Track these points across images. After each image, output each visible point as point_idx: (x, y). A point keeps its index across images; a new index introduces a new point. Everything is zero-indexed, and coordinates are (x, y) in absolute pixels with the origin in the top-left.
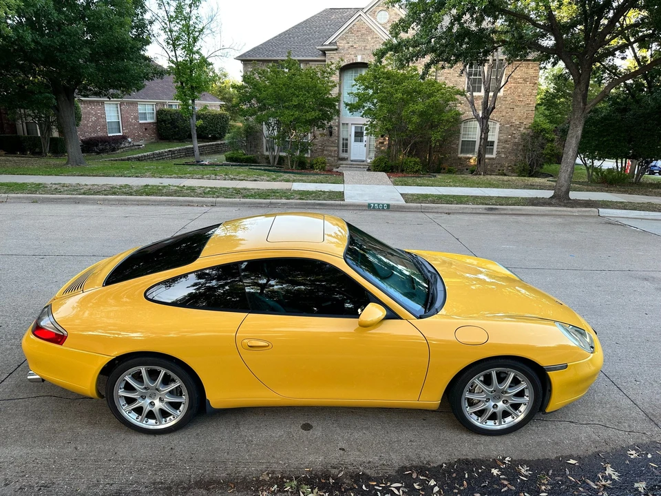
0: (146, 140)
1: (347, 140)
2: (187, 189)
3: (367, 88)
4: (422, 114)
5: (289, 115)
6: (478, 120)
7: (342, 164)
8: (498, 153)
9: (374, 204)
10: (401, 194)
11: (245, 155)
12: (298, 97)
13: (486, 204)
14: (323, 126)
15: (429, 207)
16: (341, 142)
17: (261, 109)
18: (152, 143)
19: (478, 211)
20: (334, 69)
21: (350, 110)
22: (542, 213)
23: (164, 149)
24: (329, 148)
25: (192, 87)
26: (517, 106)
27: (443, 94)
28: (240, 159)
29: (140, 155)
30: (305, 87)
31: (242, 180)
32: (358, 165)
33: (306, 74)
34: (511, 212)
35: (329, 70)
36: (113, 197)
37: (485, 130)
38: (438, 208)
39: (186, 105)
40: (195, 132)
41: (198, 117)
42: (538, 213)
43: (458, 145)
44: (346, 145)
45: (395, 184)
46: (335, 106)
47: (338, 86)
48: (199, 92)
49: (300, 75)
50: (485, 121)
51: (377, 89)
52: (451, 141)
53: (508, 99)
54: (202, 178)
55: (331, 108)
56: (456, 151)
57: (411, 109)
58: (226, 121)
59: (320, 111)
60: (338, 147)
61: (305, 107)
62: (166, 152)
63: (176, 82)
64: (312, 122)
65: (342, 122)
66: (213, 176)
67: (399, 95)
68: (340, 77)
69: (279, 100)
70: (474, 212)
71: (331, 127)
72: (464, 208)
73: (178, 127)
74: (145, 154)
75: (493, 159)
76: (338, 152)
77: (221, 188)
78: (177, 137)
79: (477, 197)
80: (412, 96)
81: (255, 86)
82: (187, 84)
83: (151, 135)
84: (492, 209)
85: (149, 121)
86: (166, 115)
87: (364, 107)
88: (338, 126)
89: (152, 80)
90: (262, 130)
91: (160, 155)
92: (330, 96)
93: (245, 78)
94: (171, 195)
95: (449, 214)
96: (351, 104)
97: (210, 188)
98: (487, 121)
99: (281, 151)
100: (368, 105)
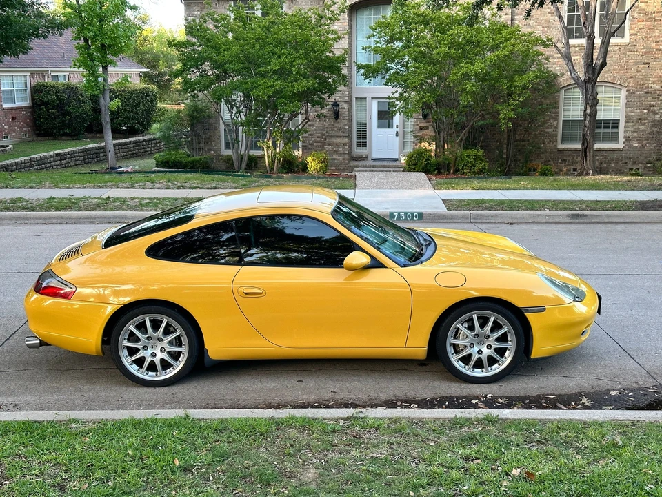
0: (14, 138)
1: (365, 125)
2: (114, 201)
3: (392, 39)
4: (482, 78)
5: (265, 87)
6: (579, 86)
7: (358, 167)
8: (627, 139)
9: (399, 213)
10: (444, 201)
11: (189, 156)
12: (279, 57)
13: (570, 210)
14: (321, 104)
15: (482, 215)
16: (355, 129)
17: (219, 78)
18: (24, 142)
19: (557, 220)
20: (337, 12)
21: (366, 76)
22: (655, 220)
23: (48, 151)
24: (334, 140)
25: (103, 46)
26: (655, 59)
27: (513, 45)
28: (181, 163)
29: (9, 162)
30: (290, 42)
31: (194, 188)
32: (385, 167)
33: (292, 23)
34: (606, 220)
35: (329, 14)
36: (7, 213)
37: (592, 101)
38: (496, 216)
39: (93, 75)
40: (108, 119)
41: (115, 95)
42: (649, 220)
43: (556, 128)
44: (363, 135)
45: (436, 187)
46: (339, 70)
47: (346, 36)
48: (116, 54)
49: (283, 23)
50: (590, 86)
51: (408, 41)
52: (544, 123)
53: (639, 47)
54: (132, 187)
55: (333, 73)
56: (553, 139)
57: (463, 71)
58: (152, 101)
59: (316, 78)
60: (350, 137)
61: (291, 72)
62: (51, 156)
63: (77, 38)
64: (304, 97)
65: (354, 95)
66: (149, 183)
67: (444, 49)
68: (350, 21)
69: (250, 63)
70: (551, 220)
71: (336, 104)
72: (534, 216)
73: (69, 113)
74: (17, 160)
75: (619, 150)
76: (350, 146)
77: (164, 199)
78: (67, 131)
79: (560, 202)
80: (464, 50)
81: (209, 41)
82: (94, 42)
83: (21, 128)
84: (578, 216)
85: (18, 104)
86: (49, 93)
87: (387, 70)
88: (349, 102)
89: (45, 37)
90: (219, 113)
91: (42, 161)
92: (331, 55)
93: (190, 30)
94: (93, 210)
95: (512, 224)
96: (367, 66)
97: (148, 199)
98: (593, 86)
99: (251, 149)
100: (394, 67)
